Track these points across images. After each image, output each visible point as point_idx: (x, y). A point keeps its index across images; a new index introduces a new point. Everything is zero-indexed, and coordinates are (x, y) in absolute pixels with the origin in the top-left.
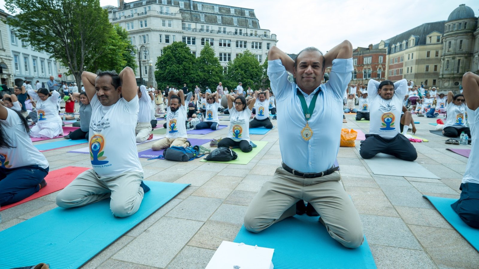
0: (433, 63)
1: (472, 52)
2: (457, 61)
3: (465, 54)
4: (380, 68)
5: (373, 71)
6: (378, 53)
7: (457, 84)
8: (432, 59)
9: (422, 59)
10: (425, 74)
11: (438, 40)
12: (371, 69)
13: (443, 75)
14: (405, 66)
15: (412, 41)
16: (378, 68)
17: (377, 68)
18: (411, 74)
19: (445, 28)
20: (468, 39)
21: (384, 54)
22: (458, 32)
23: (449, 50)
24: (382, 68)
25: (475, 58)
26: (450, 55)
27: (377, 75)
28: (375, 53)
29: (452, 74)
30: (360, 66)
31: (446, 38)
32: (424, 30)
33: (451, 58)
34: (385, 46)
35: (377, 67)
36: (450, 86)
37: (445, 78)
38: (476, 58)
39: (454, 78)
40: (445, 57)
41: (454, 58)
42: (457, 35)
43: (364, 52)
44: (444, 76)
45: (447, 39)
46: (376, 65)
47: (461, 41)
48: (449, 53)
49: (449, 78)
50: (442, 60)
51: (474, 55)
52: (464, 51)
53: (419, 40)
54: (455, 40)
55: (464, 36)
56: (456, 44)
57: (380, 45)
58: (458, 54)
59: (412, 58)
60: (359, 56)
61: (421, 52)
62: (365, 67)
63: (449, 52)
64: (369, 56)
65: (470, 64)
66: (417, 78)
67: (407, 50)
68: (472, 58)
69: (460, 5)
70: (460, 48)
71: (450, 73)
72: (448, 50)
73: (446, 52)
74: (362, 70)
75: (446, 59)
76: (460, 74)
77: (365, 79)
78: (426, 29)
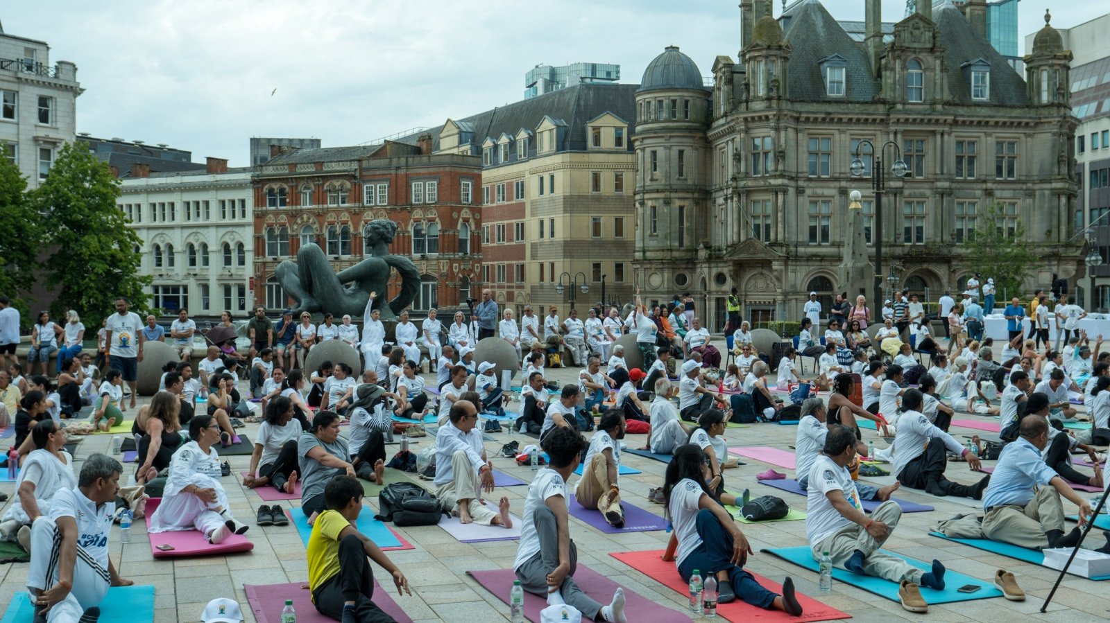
0: (609, 212)
1: (708, 189)
2: (677, 212)
3: (693, 193)
4: (466, 220)
5: (443, 231)
6: (457, 170)
7: (681, 280)
8: (608, 197)
9: (580, 197)
10: (593, 244)
11: (619, 141)
12: (437, 220)
13: (644, 252)
14: (533, 215)
15: (546, 136)
16: (461, 220)
17: (458, 219)
18: (552, 244)
19: (638, 108)
20: (697, 149)
21: (476, 172)
22: (671, 124)
23: (655, 177)
24: (471, 221)
25: (717, 206)
26: (658, 191)
27: (457, 244)
28: (448, 169)
29: (668, 250)
30: (398, 208)
31: (643, 139)
32: (579, 105)
33: (661, 201)
34: (461, 142)
35: (455, 215)
36: (666, 286)
37: (650, 261)
38: (720, 205)
39: (673, 263)
40: (647, 196)
41: (667, 202)
42: (669, 134)
43: (410, 160)
44: (648, 254)
45: (646, 141)
46: (452, 209)
47: (681, 153)
48: (655, 185)
49: (662, 261)
50: (637, 205)
51: (714, 195)
52: (690, 182)
53: (566, 133)
54: (666, 147)
55: (685, 140)
56: (669, 159)
57: (442, 135)
58: (676, 191)
59: (552, 191)
60: (393, 172)
61: (578, 174)
62: (417, 214)
63: (654, 183)
64: (431, 177)
65: (706, 223)
66: (572, 257)
67: (534, 163)
68: (709, 203)
69: (666, 48)
70: (681, 174)
71: (660, 245)
72: (652, 174)
73: (648, 182)
74: (406, 225)
75: (649, 203)
76: (687, 251)
77: (419, 255)
78: (582, 102)
